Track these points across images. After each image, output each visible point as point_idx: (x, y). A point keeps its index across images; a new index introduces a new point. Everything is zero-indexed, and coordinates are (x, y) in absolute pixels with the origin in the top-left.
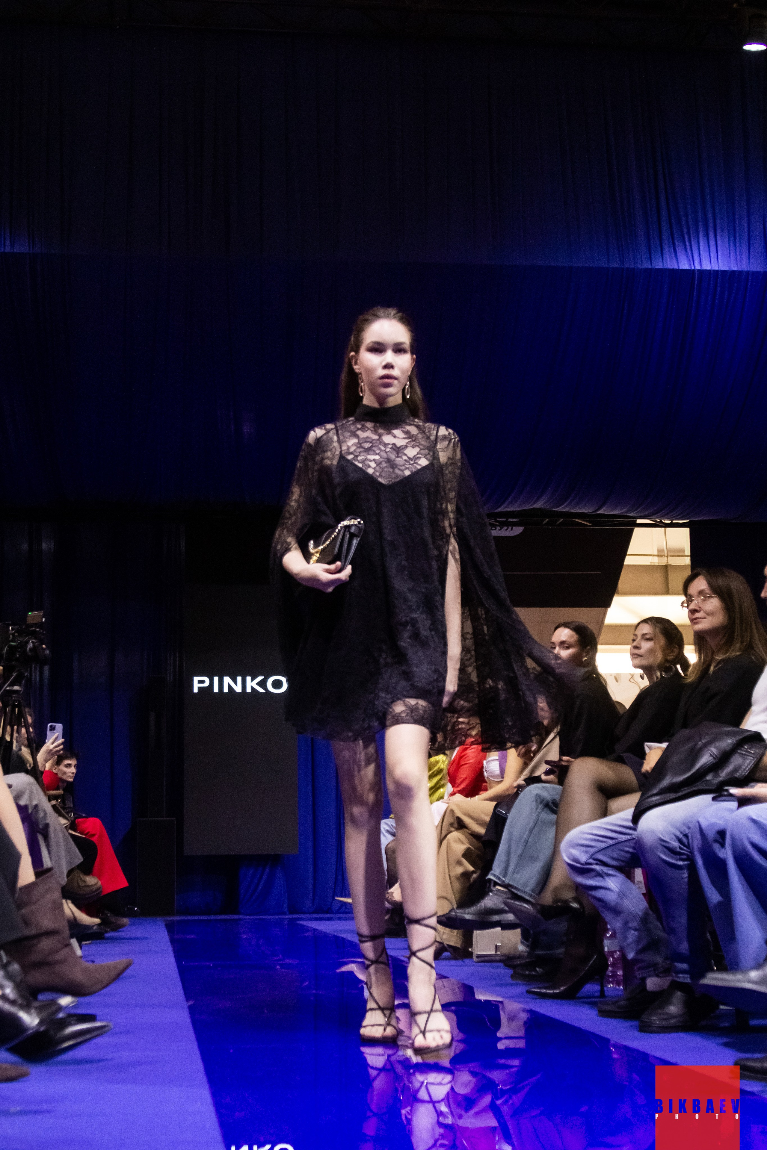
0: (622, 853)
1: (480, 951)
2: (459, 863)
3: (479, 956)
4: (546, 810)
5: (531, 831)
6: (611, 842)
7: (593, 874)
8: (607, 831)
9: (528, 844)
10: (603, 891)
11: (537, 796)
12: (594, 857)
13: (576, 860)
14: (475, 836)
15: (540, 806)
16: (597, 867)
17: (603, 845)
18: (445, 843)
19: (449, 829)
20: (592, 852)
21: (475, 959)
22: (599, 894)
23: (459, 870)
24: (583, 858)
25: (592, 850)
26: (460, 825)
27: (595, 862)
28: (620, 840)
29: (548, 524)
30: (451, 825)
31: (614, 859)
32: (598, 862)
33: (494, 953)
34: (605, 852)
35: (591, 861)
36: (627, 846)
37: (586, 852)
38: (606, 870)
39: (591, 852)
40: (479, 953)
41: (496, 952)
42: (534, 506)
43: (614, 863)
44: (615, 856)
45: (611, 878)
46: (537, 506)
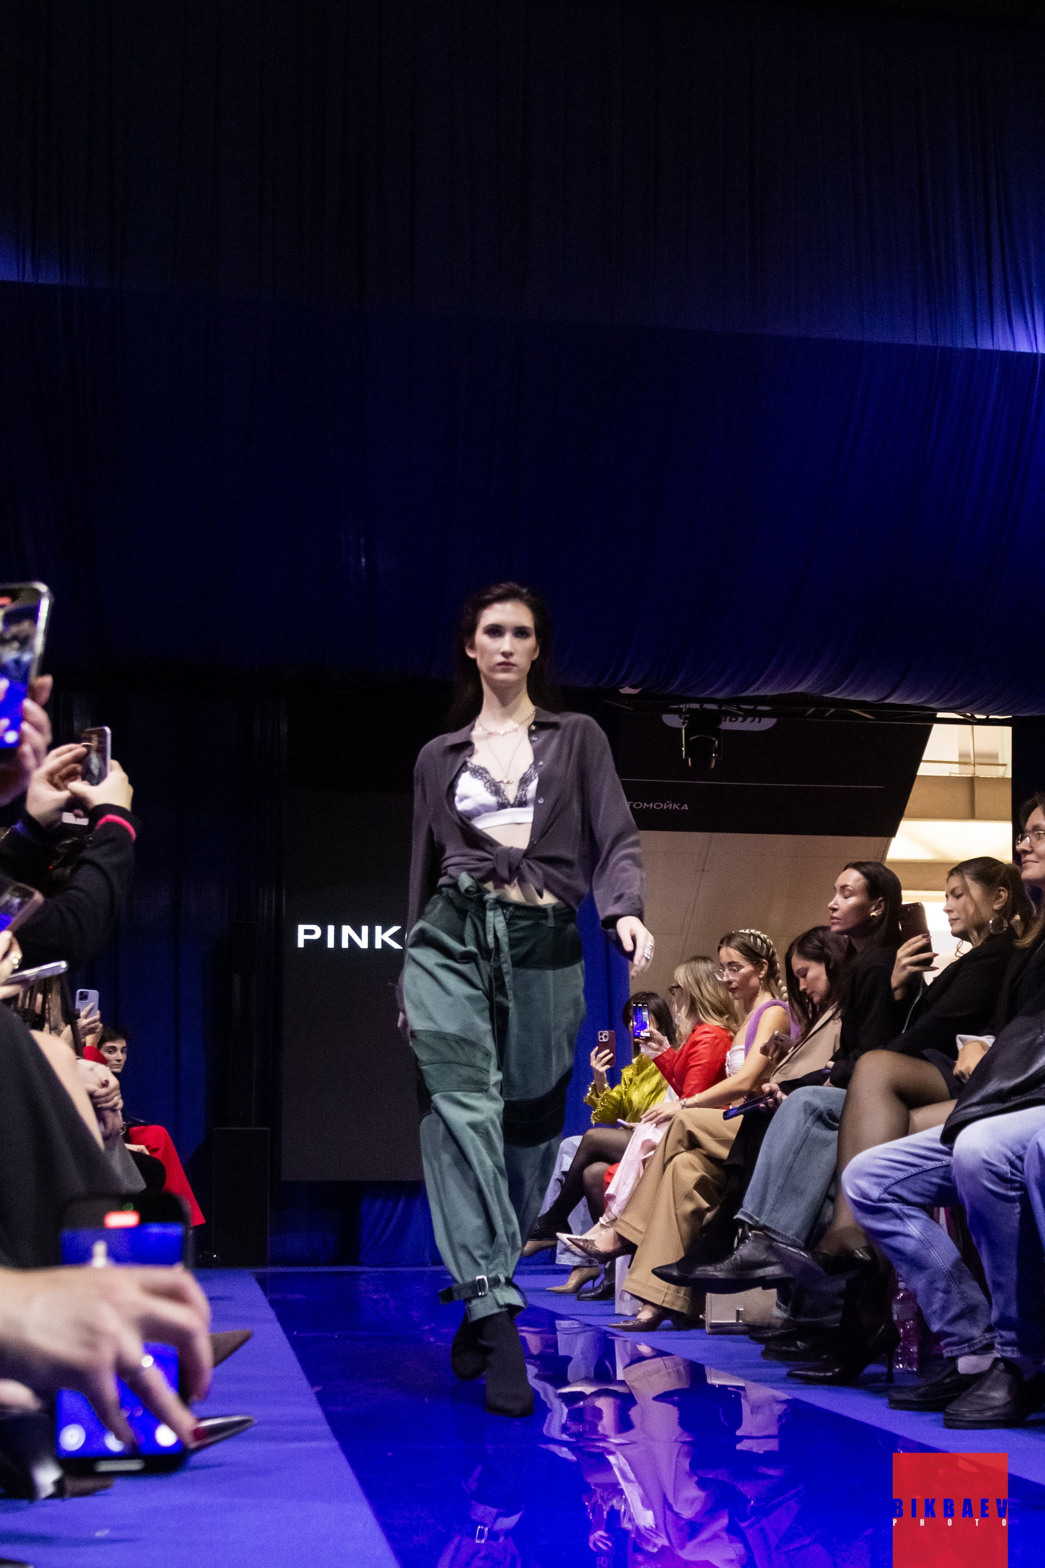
0: (927, 1186)
1: (715, 1319)
2: (689, 1197)
3: (713, 1326)
4: (819, 1124)
5: (797, 1153)
6: (913, 1170)
7: (888, 1215)
8: (907, 1155)
9: (794, 1171)
10: (900, 1238)
11: (807, 1105)
12: (888, 1190)
13: (865, 1196)
14: (712, 1159)
15: (811, 1118)
16: (895, 1206)
17: (901, 1175)
18: (670, 1167)
19: (675, 1149)
20: (887, 1185)
21: (708, 1329)
22: (896, 1242)
23: (689, 1207)
24: (875, 1193)
25: (887, 1182)
26: (692, 1143)
27: (891, 1197)
28: (925, 1167)
29: (813, 715)
30: (680, 1142)
31: (916, 1193)
32: (895, 1198)
33: (735, 1321)
34: (905, 1183)
35: (886, 1196)
36: (934, 1176)
37: (879, 1185)
38: (906, 1209)
39: (885, 1184)
40: (713, 1321)
41: (738, 1319)
42: (794, 691)
43: (917, 1199)
44: (918, 1189)
45: (913, 1220)
46: (799, 689)
